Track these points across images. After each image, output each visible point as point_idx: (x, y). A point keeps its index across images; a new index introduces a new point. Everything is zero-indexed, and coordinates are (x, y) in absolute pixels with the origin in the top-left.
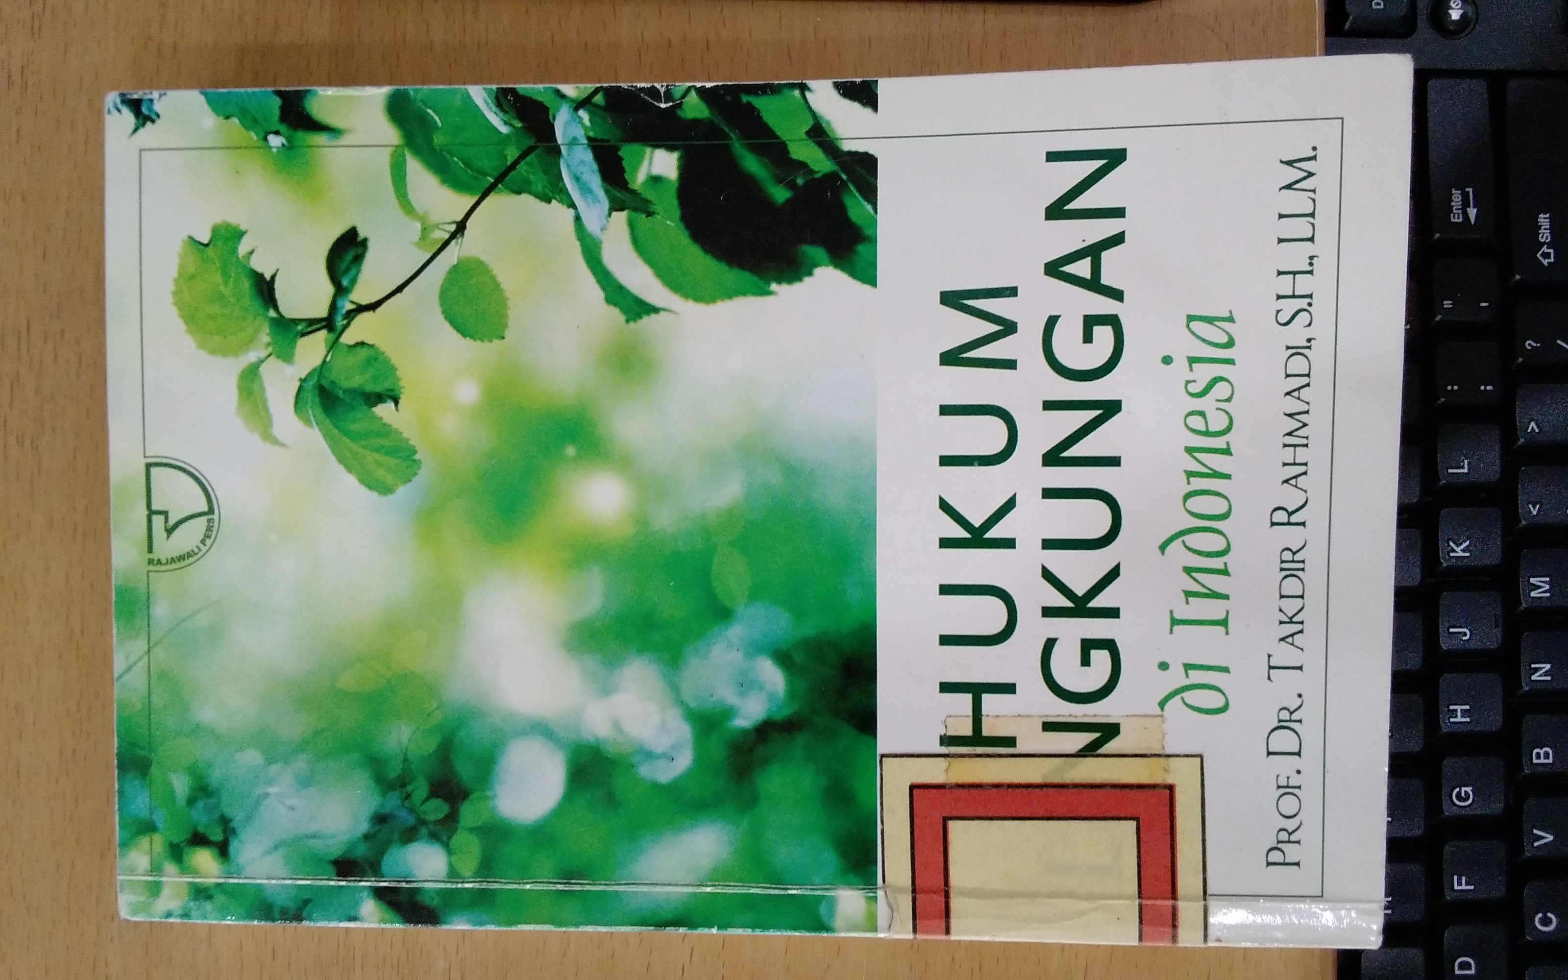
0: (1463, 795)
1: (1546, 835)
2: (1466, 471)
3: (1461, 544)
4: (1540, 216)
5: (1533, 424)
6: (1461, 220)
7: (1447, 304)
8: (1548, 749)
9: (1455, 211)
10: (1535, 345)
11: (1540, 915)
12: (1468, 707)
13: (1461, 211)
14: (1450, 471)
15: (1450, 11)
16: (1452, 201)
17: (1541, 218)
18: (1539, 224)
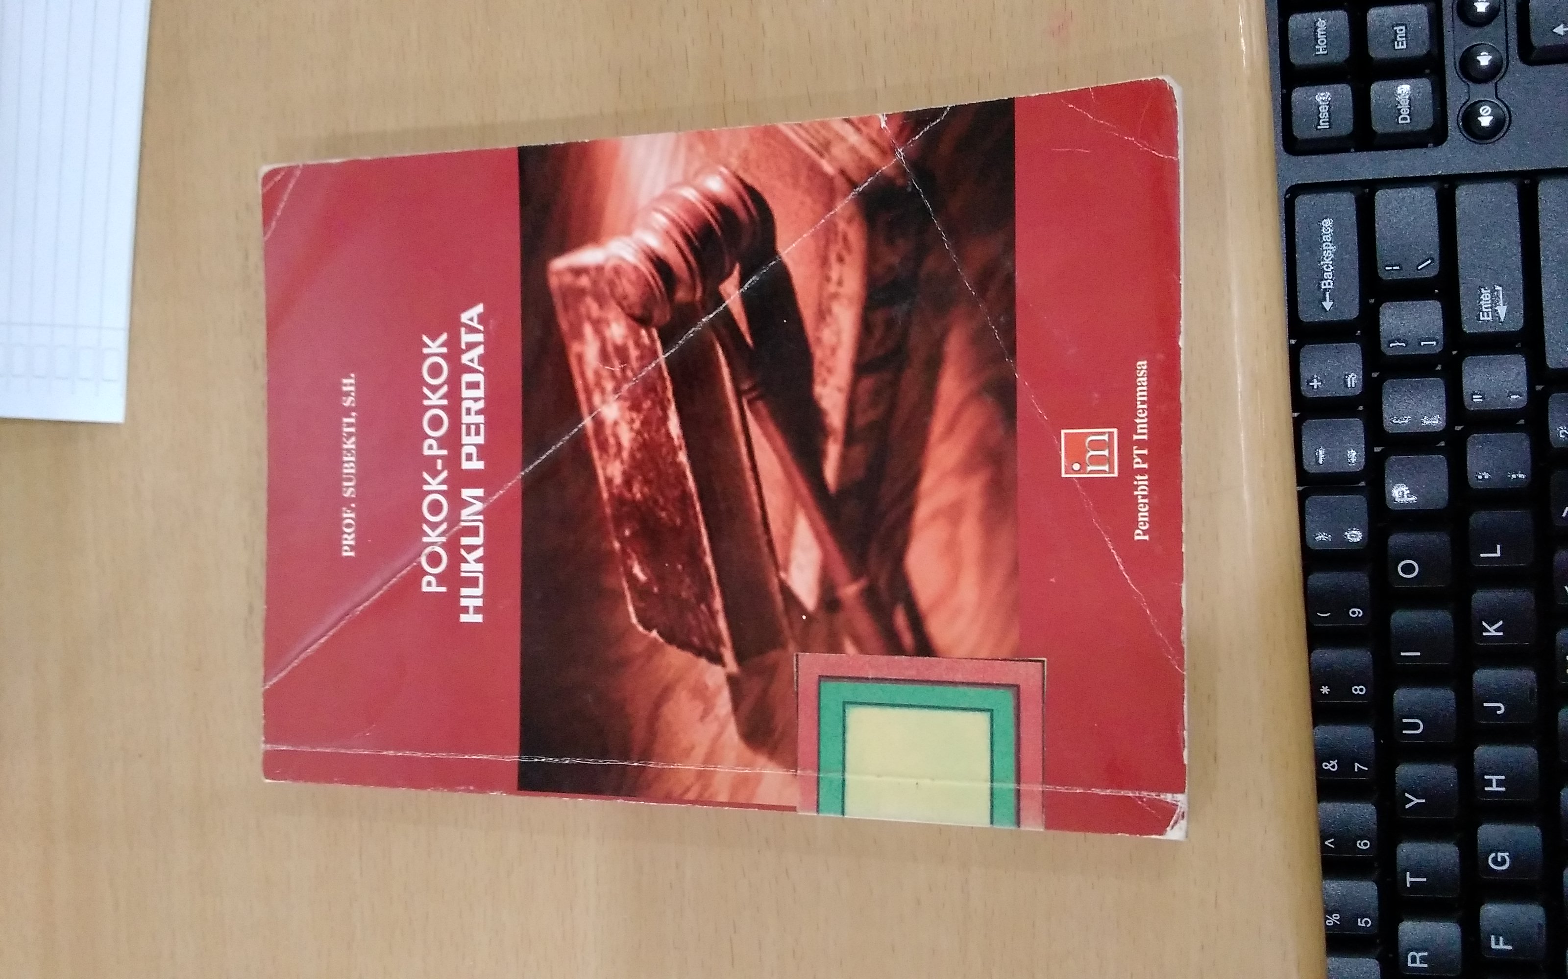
0: (1499, 860)
2: (1498, 554)
3: (1493, 625)
6: (1490, 318)
7: (1477, 399)
9: (1484, 310)
12: (1503, 777)
13: (1490, 310)
14: (1482, 555)
15: (1479, 119)
16: (1481, 300)
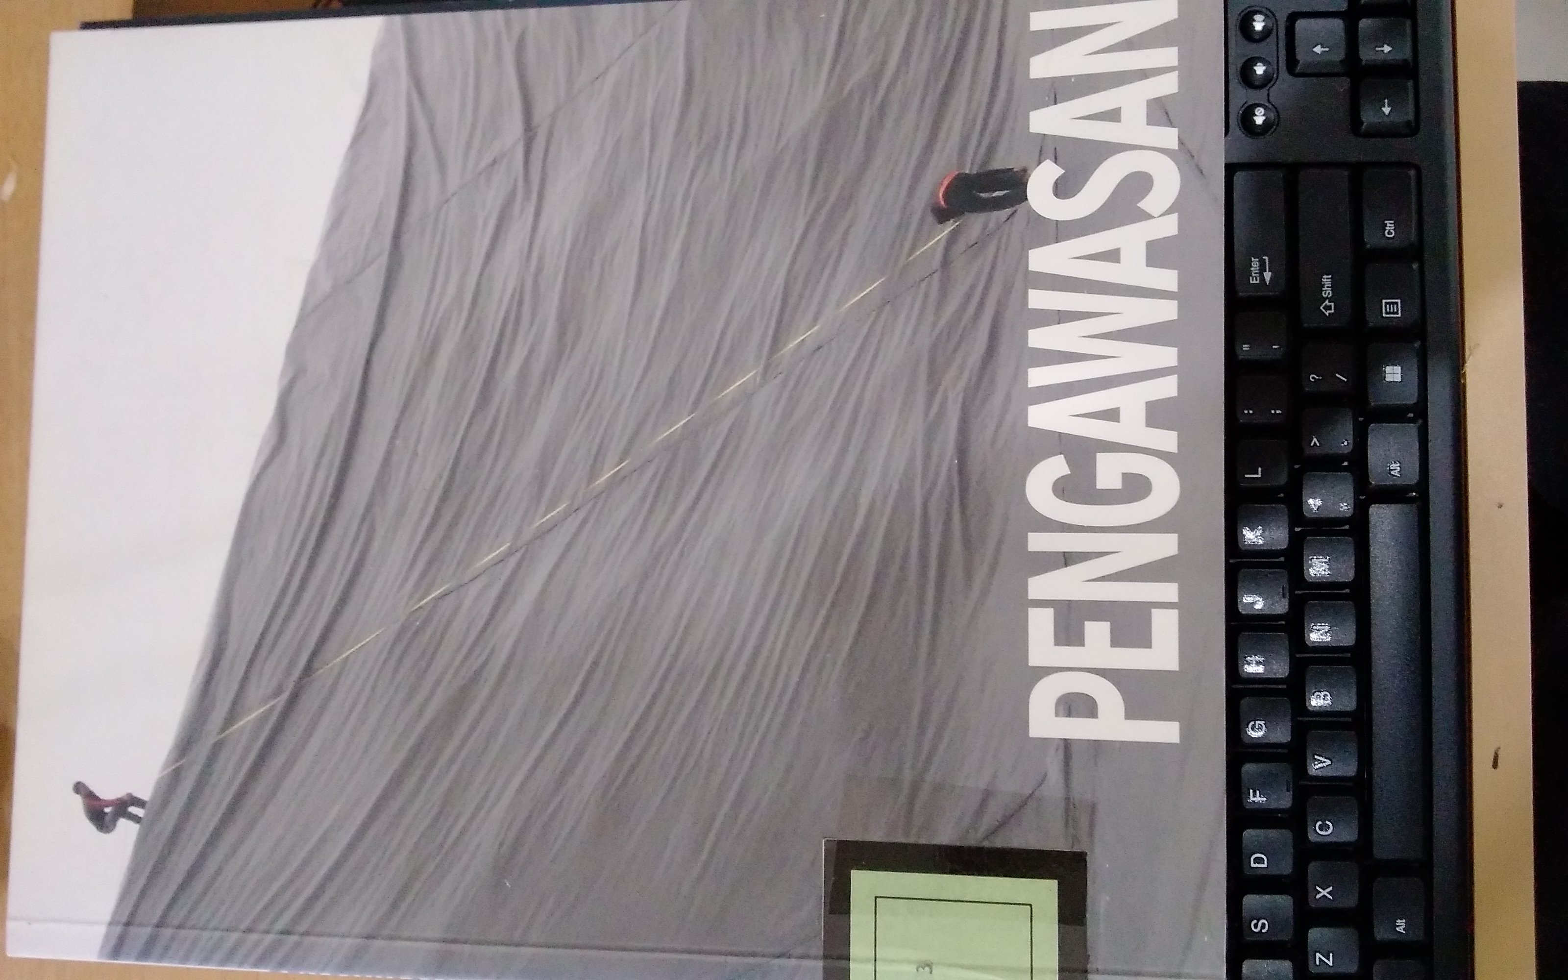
0: (1257, 727)
1: (1326, 760)
2: (1260, 476)
4: (1324, 277)
5: (1315, 440)
6: (1258, 282)
7: (1246, 347)
8: (1328, 694)
9: (1253, 275)
10: (1318, 378)
11: (1320, 823)
12: (1261, 659)
13: (1258, 275)
14: (1247, 476)
15: (1255, 118)
16: (1251, 266)
17: (1324, 278)
18: (1323, 283)
